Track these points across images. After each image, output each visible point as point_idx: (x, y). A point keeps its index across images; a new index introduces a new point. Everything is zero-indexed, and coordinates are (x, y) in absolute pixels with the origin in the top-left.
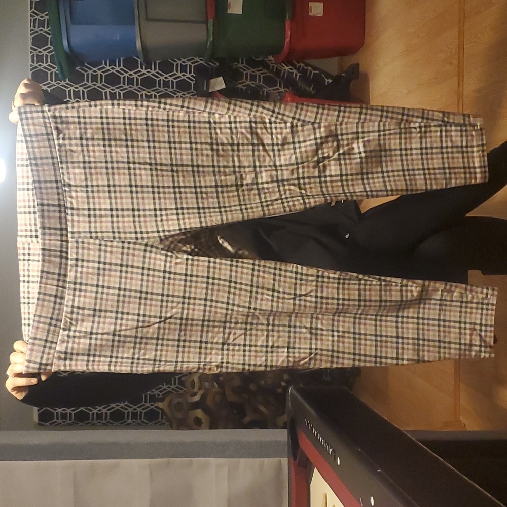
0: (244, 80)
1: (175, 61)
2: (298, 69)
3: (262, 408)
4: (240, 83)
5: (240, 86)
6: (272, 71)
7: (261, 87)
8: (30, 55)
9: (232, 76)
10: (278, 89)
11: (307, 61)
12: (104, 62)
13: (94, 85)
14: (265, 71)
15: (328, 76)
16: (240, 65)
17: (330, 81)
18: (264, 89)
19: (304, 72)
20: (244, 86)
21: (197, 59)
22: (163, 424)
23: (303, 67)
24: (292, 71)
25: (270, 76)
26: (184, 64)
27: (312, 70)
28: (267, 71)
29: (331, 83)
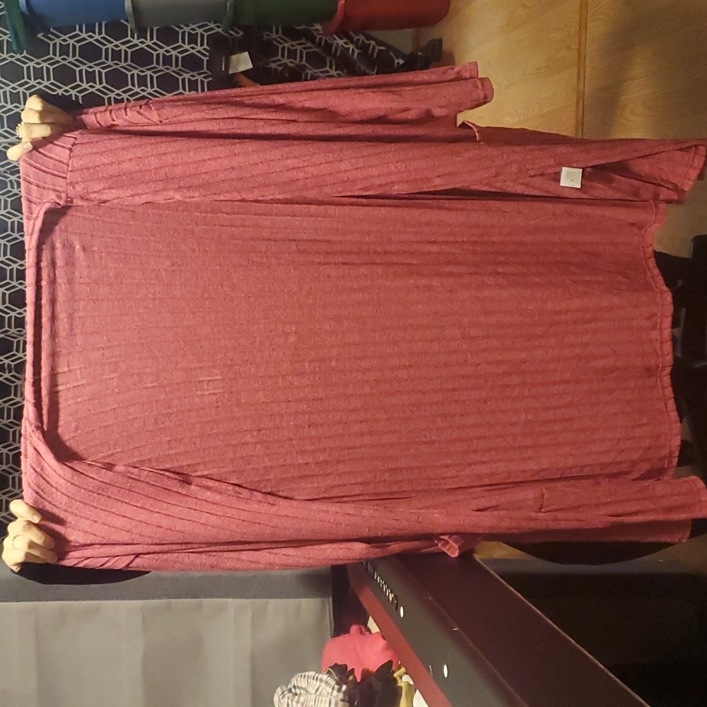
0: (280, 57)
1: (181, 28)
2: (356, 43)
4: (274, 62)
5: (273, 65)
6: (319, 45)
7: (304, 68)
9: (261, 51)
10: (327, 72)
11: (368, 32)
12: (77, 27)
13: (64, 59)
14: (309, 45)
15: (399, 54)
16: (274, 36)
17: (401, 62)
18: (308, 71)
19: (364, 48)
20: (279, 66)
23: (363, 41)
24: (347, 46)
25: (316, 52)
26: (193, 32)
27: (376, 45)
28: (311, 46)
29: (402, 65)
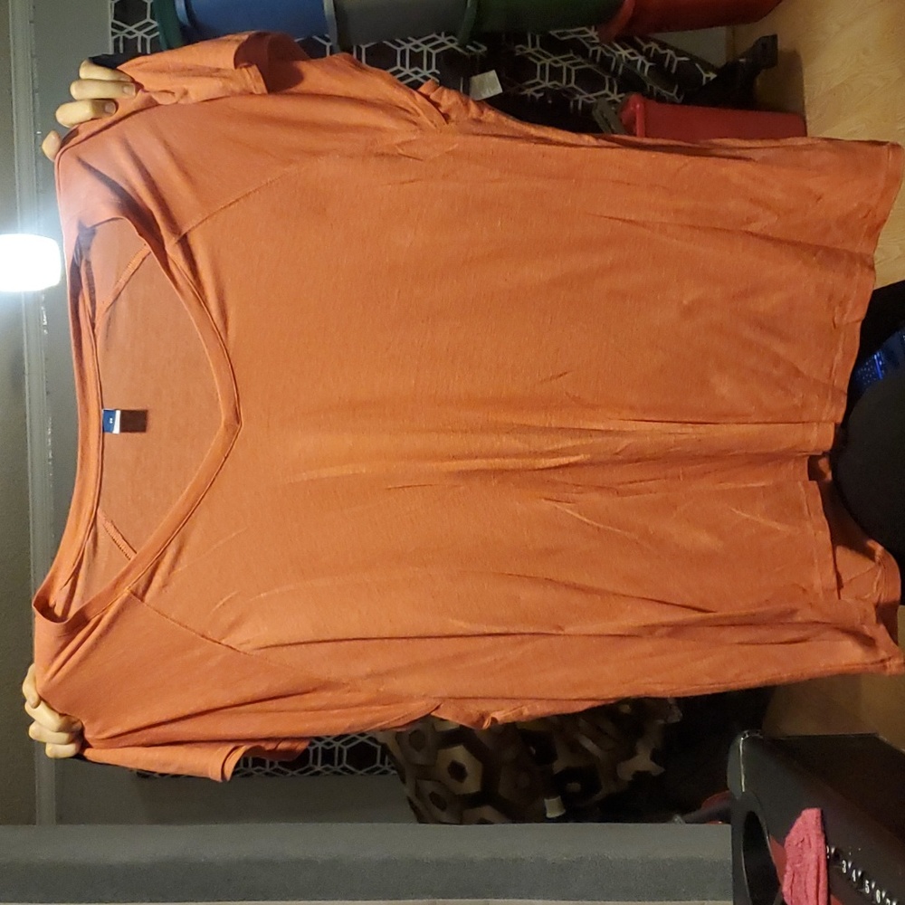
0: (538, 80)
1: (399, 45)
2: (646, 54)
3: (589, 744)
4: (528, 87)
5: (529, 92)
6: (593, 60)
7: (571, 92)
8: (111, 39)
9: (514, 72)
10: (606, 95)
11: (662, 37)
14: (579, 60)
15: (708, 67)
16: (530, 50)
17: (712, 76)
19: (658, 60)
20: (537, 91)
21: (442, 39)
22: (385, 772)
23: (656, 50)
24: (633, 58)
25: (589, 69)
26: (417, 51)
27: (674, 56)
28: (583, 61)
29: (714, 79)
